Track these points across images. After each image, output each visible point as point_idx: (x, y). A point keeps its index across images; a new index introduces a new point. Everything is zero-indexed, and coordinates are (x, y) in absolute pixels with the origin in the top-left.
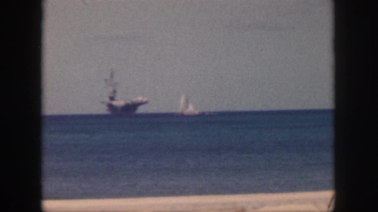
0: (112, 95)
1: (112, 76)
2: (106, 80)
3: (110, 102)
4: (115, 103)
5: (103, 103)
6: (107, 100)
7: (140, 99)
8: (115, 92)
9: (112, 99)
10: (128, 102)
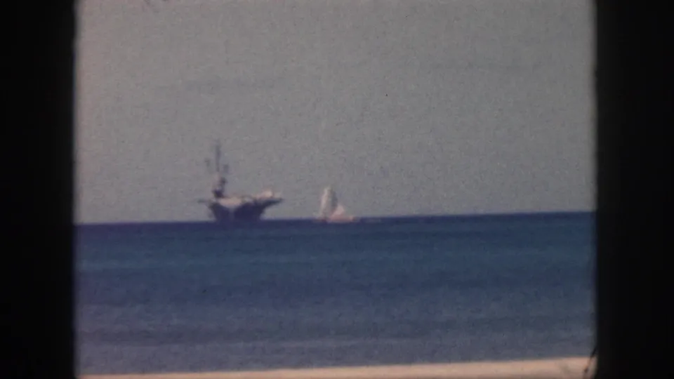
0: (218, 188)
1: (218, 154)
2: (208, 162)
3: (214, 200)
4: (224, 202)
5: (201, 201)
6: (210, 196)
7: (268, 194)
8: (223, 182)
9: (219, 194)
10: (248, 200)
